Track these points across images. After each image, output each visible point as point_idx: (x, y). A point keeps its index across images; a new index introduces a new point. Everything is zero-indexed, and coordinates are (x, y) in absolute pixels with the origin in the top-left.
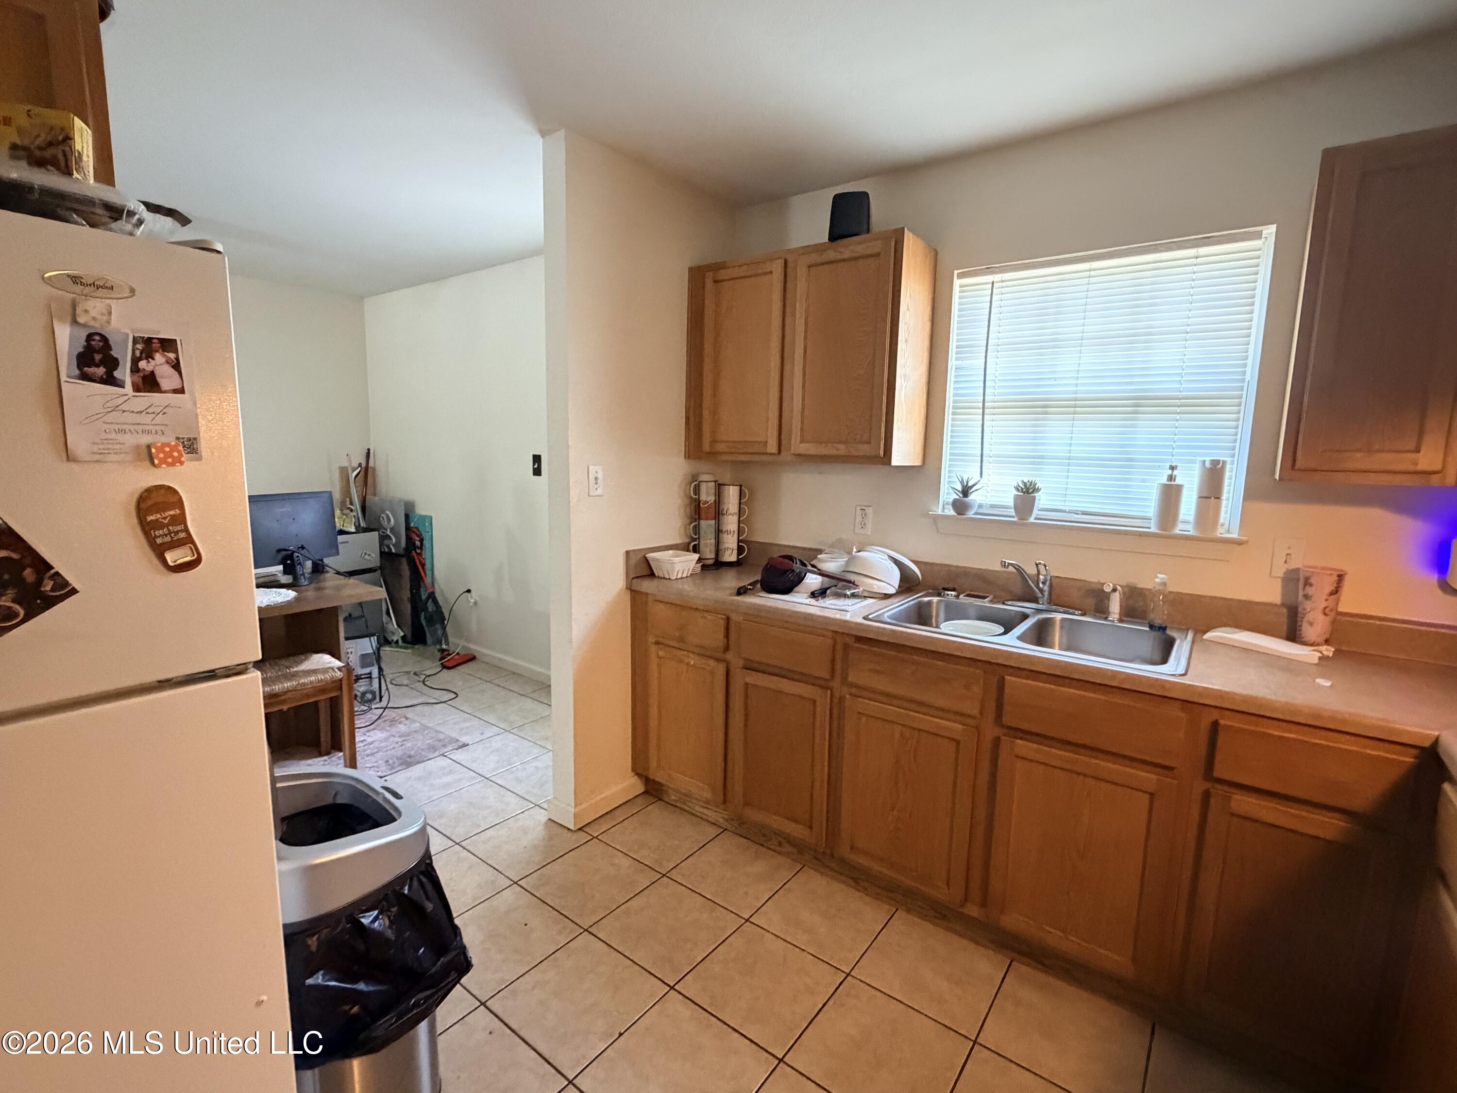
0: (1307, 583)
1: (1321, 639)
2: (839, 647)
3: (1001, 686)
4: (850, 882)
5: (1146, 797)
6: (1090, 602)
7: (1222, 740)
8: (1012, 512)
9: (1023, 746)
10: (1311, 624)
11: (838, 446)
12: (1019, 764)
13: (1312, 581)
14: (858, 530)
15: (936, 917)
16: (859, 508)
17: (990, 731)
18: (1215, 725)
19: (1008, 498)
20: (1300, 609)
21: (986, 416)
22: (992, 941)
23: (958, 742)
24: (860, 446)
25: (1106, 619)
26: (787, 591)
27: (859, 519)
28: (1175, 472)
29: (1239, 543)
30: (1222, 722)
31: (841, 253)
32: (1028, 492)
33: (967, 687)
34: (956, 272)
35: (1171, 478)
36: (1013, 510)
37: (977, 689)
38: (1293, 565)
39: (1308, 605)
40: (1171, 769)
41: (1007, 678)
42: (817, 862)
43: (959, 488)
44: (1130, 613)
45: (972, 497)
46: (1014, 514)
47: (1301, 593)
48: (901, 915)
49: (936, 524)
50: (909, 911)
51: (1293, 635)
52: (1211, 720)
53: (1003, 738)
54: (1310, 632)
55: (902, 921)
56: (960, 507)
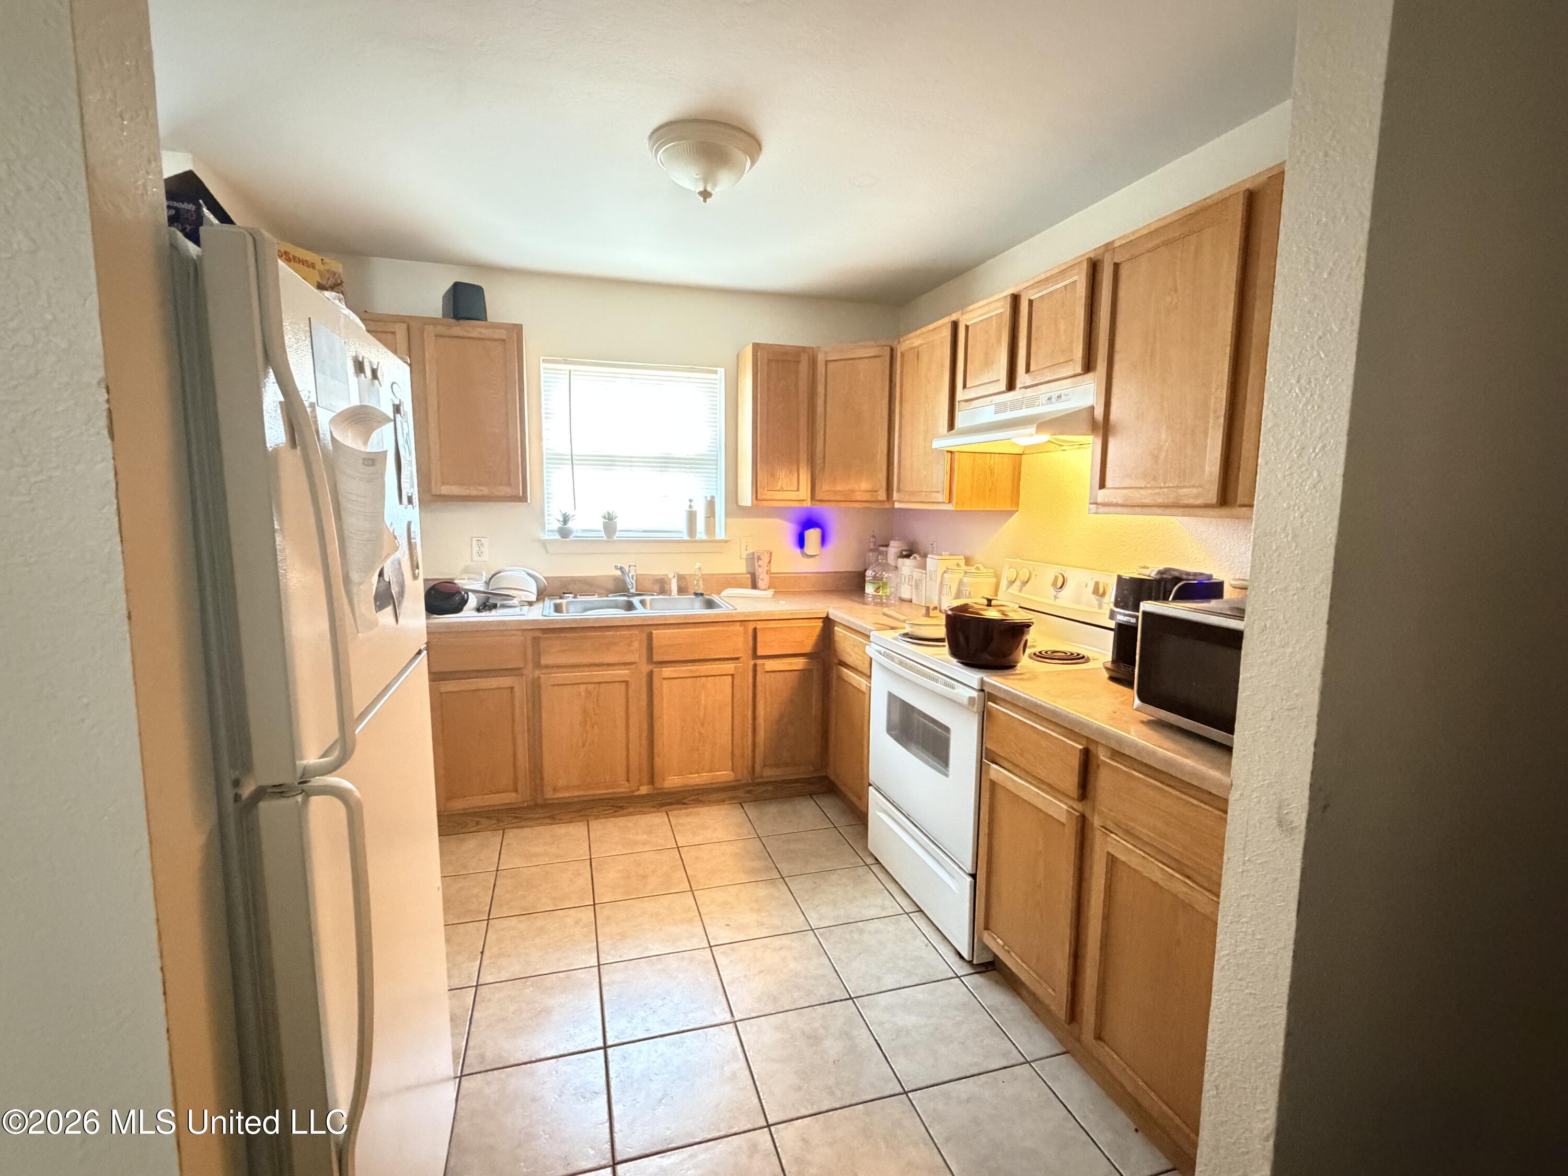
0: (759, 558)
1: (767, 587)
2: (529, 642)
3: (650, 637)
4: (547, 821)
5: (730, 677)
6: (657, 587)
7: (759, 634)
8: (603, 534)
9: (667, 671)
10: (762, 580)
11: (481, 488)
12: (665, 682)
13: (761, 557)
14: (475, 558)
15: (615, 812)
16: (474, 539)
17: (645, 668)
18: (755, 630)
19: (599, 524)
20: (757, 574)
21: (574, 466)
22: (654, 807)
23: (626, 682)
24: (501, 488)
25: (670, 595)
26: (458, 609)
27: (475, 549)
28: (692, 503)
29: (726, 542)
30: (758, 627)
31: (468, 332)
32: (609, 519)
33: (630, 644)
34: (542, 358)
35: (690, 506)
36: (603, 532)
37: (636, 645)
38: (750, 551)
39: (760, 570)
40: (738, 659)
41: (654, 632)
42: (518, 820)
43: (561, 519)
44: (681, 591)
45: (570, 525)
46: (604, 535)
47: (756, 564)
48: (594, 824)
49: (546, 548)
50: (597, 817)
51: (754, 586)
52: (753, 627)
53: (654, 670)
54: (761, 584)
55: (597, 826)
56: (564, 533)
